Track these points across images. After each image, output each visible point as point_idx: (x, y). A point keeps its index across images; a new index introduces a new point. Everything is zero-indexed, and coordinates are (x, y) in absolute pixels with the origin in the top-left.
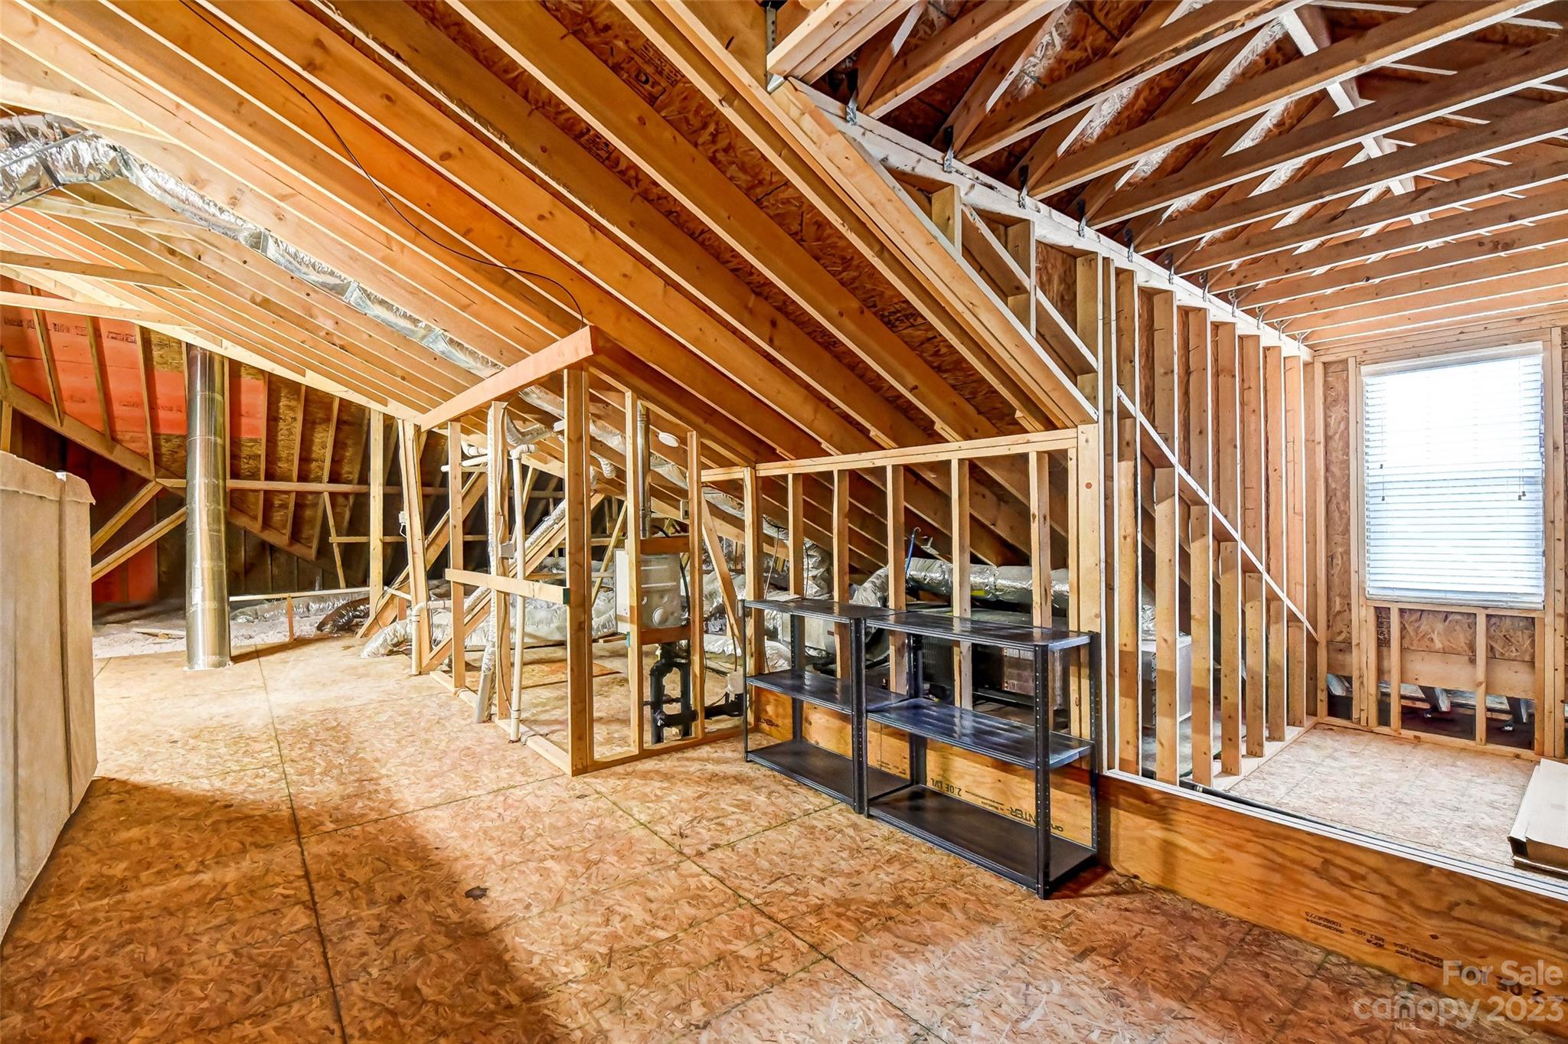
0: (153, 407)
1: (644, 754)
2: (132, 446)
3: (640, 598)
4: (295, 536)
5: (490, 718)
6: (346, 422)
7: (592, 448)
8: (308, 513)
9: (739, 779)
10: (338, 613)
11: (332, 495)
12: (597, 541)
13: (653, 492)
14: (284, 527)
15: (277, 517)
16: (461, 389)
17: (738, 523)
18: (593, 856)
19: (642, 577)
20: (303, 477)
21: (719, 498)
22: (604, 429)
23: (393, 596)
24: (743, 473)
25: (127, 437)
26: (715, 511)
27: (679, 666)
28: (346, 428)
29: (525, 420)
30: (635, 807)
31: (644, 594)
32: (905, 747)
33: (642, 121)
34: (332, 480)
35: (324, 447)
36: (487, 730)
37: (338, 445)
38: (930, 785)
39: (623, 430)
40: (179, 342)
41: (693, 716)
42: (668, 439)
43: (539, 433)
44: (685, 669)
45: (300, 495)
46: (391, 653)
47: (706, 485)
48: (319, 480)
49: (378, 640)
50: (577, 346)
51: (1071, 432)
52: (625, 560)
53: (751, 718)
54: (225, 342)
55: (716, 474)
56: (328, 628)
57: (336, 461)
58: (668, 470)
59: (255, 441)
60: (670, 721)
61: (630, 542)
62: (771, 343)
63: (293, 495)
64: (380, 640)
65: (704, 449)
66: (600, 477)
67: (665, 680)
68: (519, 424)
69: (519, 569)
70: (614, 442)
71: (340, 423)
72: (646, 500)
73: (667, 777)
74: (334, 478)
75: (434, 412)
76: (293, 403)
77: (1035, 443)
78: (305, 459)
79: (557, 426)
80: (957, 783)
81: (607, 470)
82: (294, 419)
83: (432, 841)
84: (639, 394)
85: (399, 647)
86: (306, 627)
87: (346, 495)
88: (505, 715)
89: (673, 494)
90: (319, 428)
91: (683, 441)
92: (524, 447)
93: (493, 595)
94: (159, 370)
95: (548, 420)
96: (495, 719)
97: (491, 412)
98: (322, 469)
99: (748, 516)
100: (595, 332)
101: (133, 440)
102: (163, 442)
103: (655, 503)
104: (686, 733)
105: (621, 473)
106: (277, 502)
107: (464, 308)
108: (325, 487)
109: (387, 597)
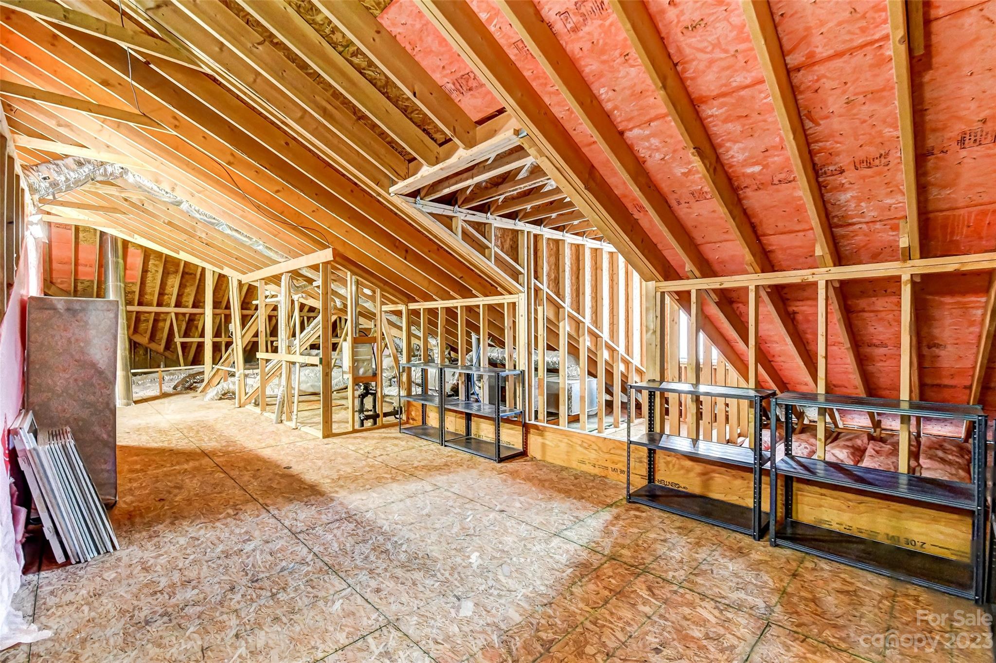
0: (76, 264)
1: (355, 431)
2: (61, 286)
3: (353, 364)
4: (152, 338)
5: (282, 421)
6: (187, 273)
7: (332, 294)
8: (161, 324)
9: (396, 438)
10: (184, 380)
11: (177, 314)
12: (335, 340)
13: (360, 314)
14: (146, 332)
15: (143, 326)
16: (267, 265)
17: (400, 328)
18: (333, 458)
19: (354, 354)
20: (159, 304)
21: (394, 318)
22: (338, 286)
23: (218, 369)
24: (402, 307)
25: (59, 281)
26: (390, 323)
27: (372, 394)
28: (187, 277)
29: (297, 280)
30: (350, 447)
31: (355, 361)
32: (463, 422)
33: (352, 191)
34: (177, 306)
35: (173, 287)
36: (280, 425)
37: (182, 286)
38: (473, 436)
39: (347, 287)
40: (95, 230)
41: (378, 416)
42: (367, 291)
43: (305, 286)
44: (374, 395)
45: (157, 314)
46: (221, 399)
47: (386, 312)
48: (168, 305)
49: (212, 392)
50: (326, 255)
51: (516, 296)
52: (346, 347)
53: (404, 417)
54: (136, 236)
55: (391, 307)
56: (179, 388)
57: (180, 295)
58: (369, 305)
59: (133, 283)
60: (367, 418)
61: (349, 338)
62: (405, 259)
63: (153, 314)
64: (215, 392)
65: (383, 296)
66: (335, 308)
67: (365, 400)
68: (295, 281)
69: (298, 349)
70: (342, 291)
71: (184, 274)
72: (357, 319)
73: (364, 438)
74: (178, 304)
75: (250, 274)
76: (157, 262)
77: (506, 299)
78: (162, 294)
79: (315, 284)
80: (482, 434)
81: (339, 304)
82: (157, 271)
83: (266, 457)
84: (353, 273)
85: (227, 395)
86: (168, 388)
87: (184, 314)
88: (289, 419)
89: (370, 316)
90: (171, 276)
91: (374, 292)
92: (300, 295)
93: (284, 363)
94: (82, 244)
95: (310, 281)
96: (285, 422)
97: (283, 277)
98: (170, 299)
99: (404, 325)
100: (334, 250)
101: (62, 283)
102: (79, 284)
103: (362, 320)
104: (375, 423)
105: (345, 306)
106: (142, 318)
107: (275, 236)
108: (172, 310)
109: (215, 370)
